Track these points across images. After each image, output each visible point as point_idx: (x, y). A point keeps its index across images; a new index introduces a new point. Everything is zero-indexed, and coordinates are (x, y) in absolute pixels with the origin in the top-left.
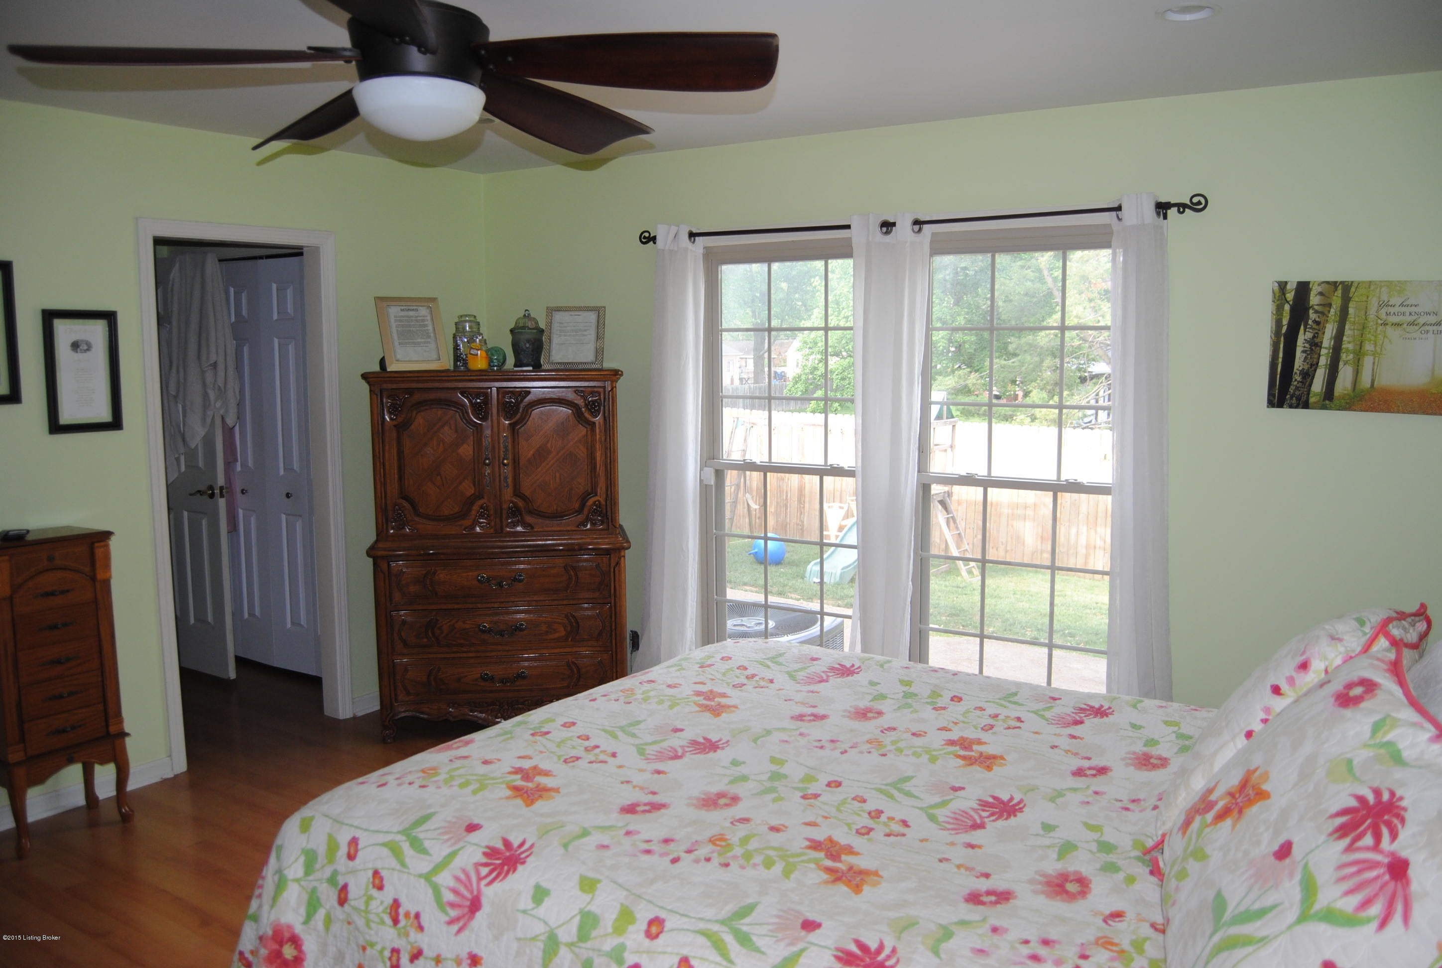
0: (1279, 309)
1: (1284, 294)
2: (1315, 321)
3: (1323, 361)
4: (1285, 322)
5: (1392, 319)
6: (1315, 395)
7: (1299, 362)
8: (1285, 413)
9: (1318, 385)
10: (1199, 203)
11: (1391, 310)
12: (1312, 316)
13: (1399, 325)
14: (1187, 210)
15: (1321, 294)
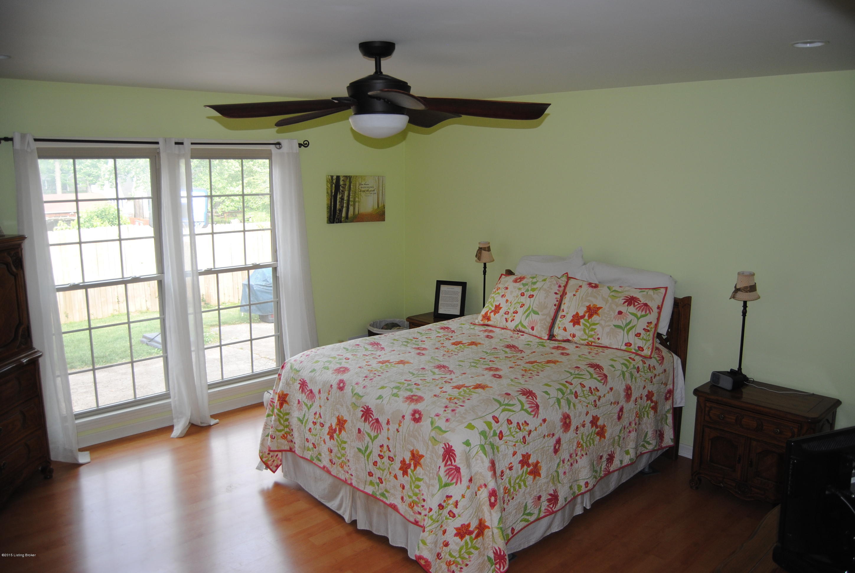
0: (331, 186)
1: (333, 181)
2: (342, 191)
3: (345, 205)
4: (333, 191)
5: (363, 189)
6: (343, 218)
7: (338, 206)
8: (335, 225)
9: (344, 214)
10: (306, 144)
11: (362, 186)
12: (341, 189)
13: (364, 191)
14: (302, 146)
15: (343, 180)
